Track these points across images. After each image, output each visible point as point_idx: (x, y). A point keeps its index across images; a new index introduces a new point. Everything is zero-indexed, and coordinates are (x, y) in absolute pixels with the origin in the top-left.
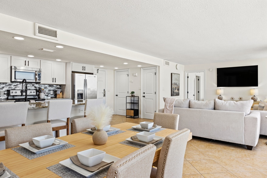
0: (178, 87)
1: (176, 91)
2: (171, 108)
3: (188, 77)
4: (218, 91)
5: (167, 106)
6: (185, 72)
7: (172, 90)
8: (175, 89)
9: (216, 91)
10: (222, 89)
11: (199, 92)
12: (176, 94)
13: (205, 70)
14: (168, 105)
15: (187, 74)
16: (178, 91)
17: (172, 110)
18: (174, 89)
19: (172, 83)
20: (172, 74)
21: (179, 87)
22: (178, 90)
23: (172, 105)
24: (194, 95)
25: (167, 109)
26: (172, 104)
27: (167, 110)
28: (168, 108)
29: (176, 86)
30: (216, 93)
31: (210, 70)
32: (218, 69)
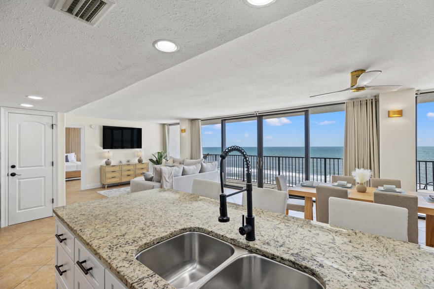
2: (171, 180)
4: (105, 154)
5: (166, 178)
10: (110, 151)
17: (173, 181)
26: (171, 174)
27: (167, 182)
28: (168, 180)
31: (92, 126)
32: (103, 126)
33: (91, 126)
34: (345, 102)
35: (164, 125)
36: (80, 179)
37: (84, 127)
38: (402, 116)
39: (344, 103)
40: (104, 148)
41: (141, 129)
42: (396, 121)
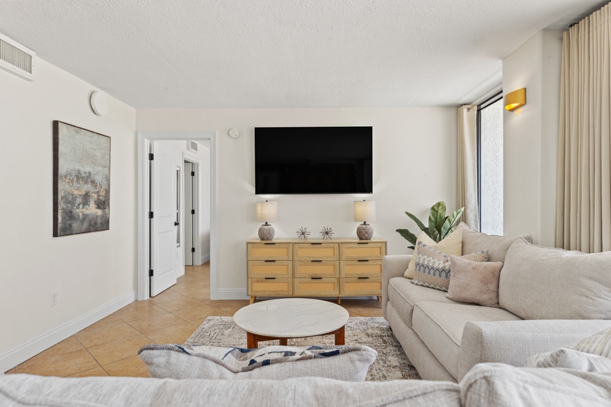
0: (103, 193)
1: (92, 210)
3: (151, 157)
4: (259, 209)
6: (139, 135)
7: (61, 205)
8: (79, 200)
9: (253, 207)
10: (272, 200)
11: (193, 212)
12: (85, 225)
13: (214, 134)
15: (147, 142)
16: (99, 212)
18: (72, 203)
19: (62, 171)
20: (55, 124)
21: (108, 192)
22: (103, 204)
24: (176, 224)
29: (87, 187)
30: (254, 217)
31: (231, 132)
40: (257, 193)
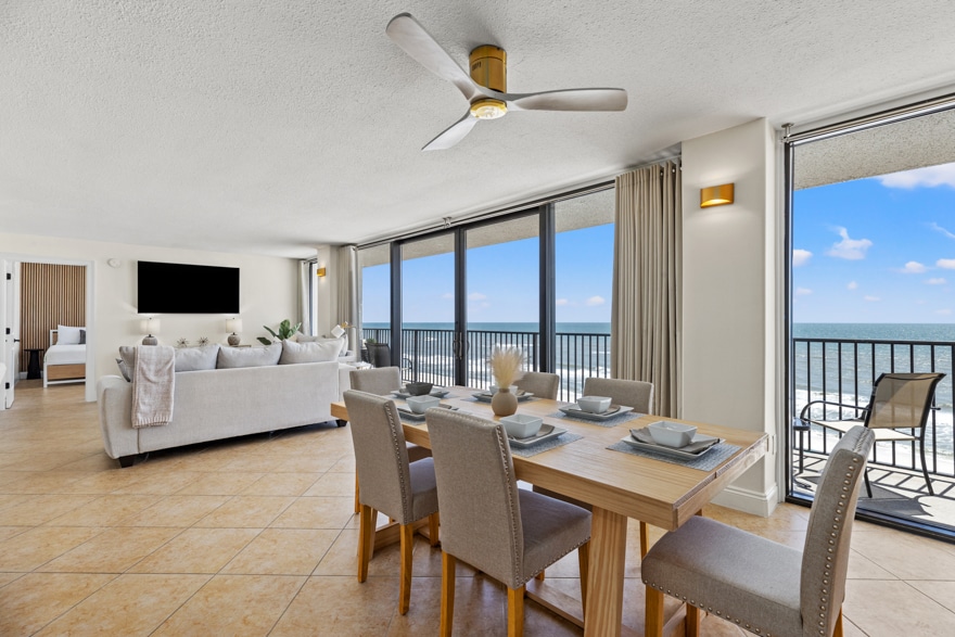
2: (166, 378)
3: (8, 277)
4: (144, 325)
5: (147, 373)
10: (155, 318)
14: (153, 367)
15: (6, 264)
17: (170, 381)
23: (168, 367)
25: (149, 380)
26: (168, 362)
27: (148, 384)
28: (152, 378)
30: (136, 331)
31: (111, 262)
32: (140, 264)
33: (108, 262)
34: (614, 178)
35: (298, 261)
36: (84, 383)
37: (93, 263)
38: (732, 201)
39: (613, 182)
40: (140, 311)
41: (237, 270)
42: (720, 217)
